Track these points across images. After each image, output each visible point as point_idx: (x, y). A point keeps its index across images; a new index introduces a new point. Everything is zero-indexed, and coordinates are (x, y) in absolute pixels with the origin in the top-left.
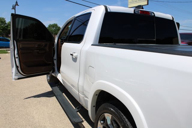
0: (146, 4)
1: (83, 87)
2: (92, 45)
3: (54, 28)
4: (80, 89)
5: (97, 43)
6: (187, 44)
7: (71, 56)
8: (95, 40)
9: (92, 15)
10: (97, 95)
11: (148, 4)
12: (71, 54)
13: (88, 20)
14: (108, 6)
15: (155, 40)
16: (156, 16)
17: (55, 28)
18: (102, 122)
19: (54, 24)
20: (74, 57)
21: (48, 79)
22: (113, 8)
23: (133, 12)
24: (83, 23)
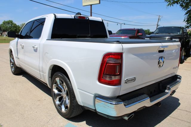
0: (98, 3)
1: (42, 67)
2: (47, 40)
3: (9, 25)
4: (41, 69)
5: (50, 38)
6: (129, 38)
7: (33, 48)
8: (48, 37)
9: (46, 19)
10: (51, 69)
11: (100, 3)
12: (33, 47)
13: (44, 22)
14: (56, 14)
15: (90, 35)
16: (90, 19)
17: (11, 25)
18: (55, 85)
19: (9, 20)
20: (35, 49)
21: (12, 70)
22: (60, 16)
23: (73, 18)
24: (41, 23)
